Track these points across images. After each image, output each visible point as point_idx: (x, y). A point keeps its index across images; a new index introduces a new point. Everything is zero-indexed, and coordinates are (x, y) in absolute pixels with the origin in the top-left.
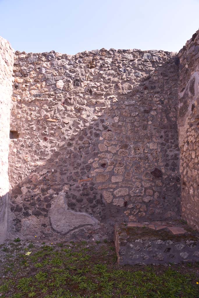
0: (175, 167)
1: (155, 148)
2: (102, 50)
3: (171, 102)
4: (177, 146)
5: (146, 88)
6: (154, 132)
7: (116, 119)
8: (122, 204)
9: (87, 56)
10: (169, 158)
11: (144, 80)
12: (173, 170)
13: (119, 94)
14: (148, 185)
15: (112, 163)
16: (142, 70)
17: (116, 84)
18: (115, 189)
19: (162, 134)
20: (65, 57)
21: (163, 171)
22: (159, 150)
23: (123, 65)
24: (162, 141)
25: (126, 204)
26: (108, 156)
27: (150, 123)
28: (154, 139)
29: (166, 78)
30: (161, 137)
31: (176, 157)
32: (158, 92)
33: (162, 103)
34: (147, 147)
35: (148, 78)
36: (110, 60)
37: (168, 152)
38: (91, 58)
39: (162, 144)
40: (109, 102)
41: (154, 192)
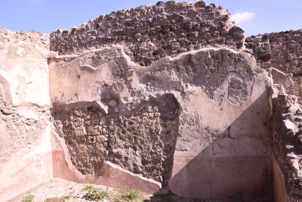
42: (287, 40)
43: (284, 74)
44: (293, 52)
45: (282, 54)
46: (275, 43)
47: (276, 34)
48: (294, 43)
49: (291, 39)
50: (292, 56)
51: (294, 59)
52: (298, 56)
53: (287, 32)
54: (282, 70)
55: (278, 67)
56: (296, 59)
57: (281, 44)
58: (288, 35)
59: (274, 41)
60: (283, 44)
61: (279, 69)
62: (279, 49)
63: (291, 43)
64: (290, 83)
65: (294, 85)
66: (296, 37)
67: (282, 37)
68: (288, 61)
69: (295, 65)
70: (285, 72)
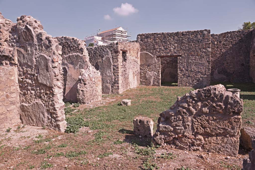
0: (248, 63)
1: (242, 58)
2: (228, 32)
3: (248, 45)
4: (249, 57)
5: (241, 42)
6: (242, 54)
7: (231, 51)
8: (232, 72)
9: (223, 34)
10: (247, 60)
11: (240, 40)
12: (248, 64)
13: (232, 44)
14: (240, 68)
15: (230, 63)
16: (239, 37)
17: (232, 42)
18: (230, 69)
19: (245, 54)
20: (217, 35)
21: (245, 64)
22: (244, 59)
23: (234, 36)
24: (245, 56)
25: (233, 72)
26: (229, 61)
27: (241, 51)
28: (242, 56)
29: (247, 38)
30: (244, 55)
31: (249, 60)
32: (244, 43)
33: (245, 46)
34: (240, 58)
35: (241, 39)
36: (229, 35)
37: (246, 59)
38: (224, 35)
39: (245, 57)
40: (229, 47)
41: (242, 69)
42: (155, 38)
43: (153, 56)
44: (157, 44)
45: (152, 45)
46: (150, 39)
47: (150, 34)
48: (157, 40)
49: (156, 38)
50: (156, 47)
51: (157, 48)
52: (159, 47)
53: (155, 34)
54: (152, 54)
55: (150, 52)
56: (158, 48)
57: (152, 39)
58: (155, 35)
59: (149, 38)
60: (153, 40)
61: (150, 53)
62: (151, 42)
63: (156, 39)
64: (155, 60)
65: (156, 62)
66: (158, 36)
67: (153, 36)
68: (155, 49)
69: (157, 51)
70: (153, 55)
